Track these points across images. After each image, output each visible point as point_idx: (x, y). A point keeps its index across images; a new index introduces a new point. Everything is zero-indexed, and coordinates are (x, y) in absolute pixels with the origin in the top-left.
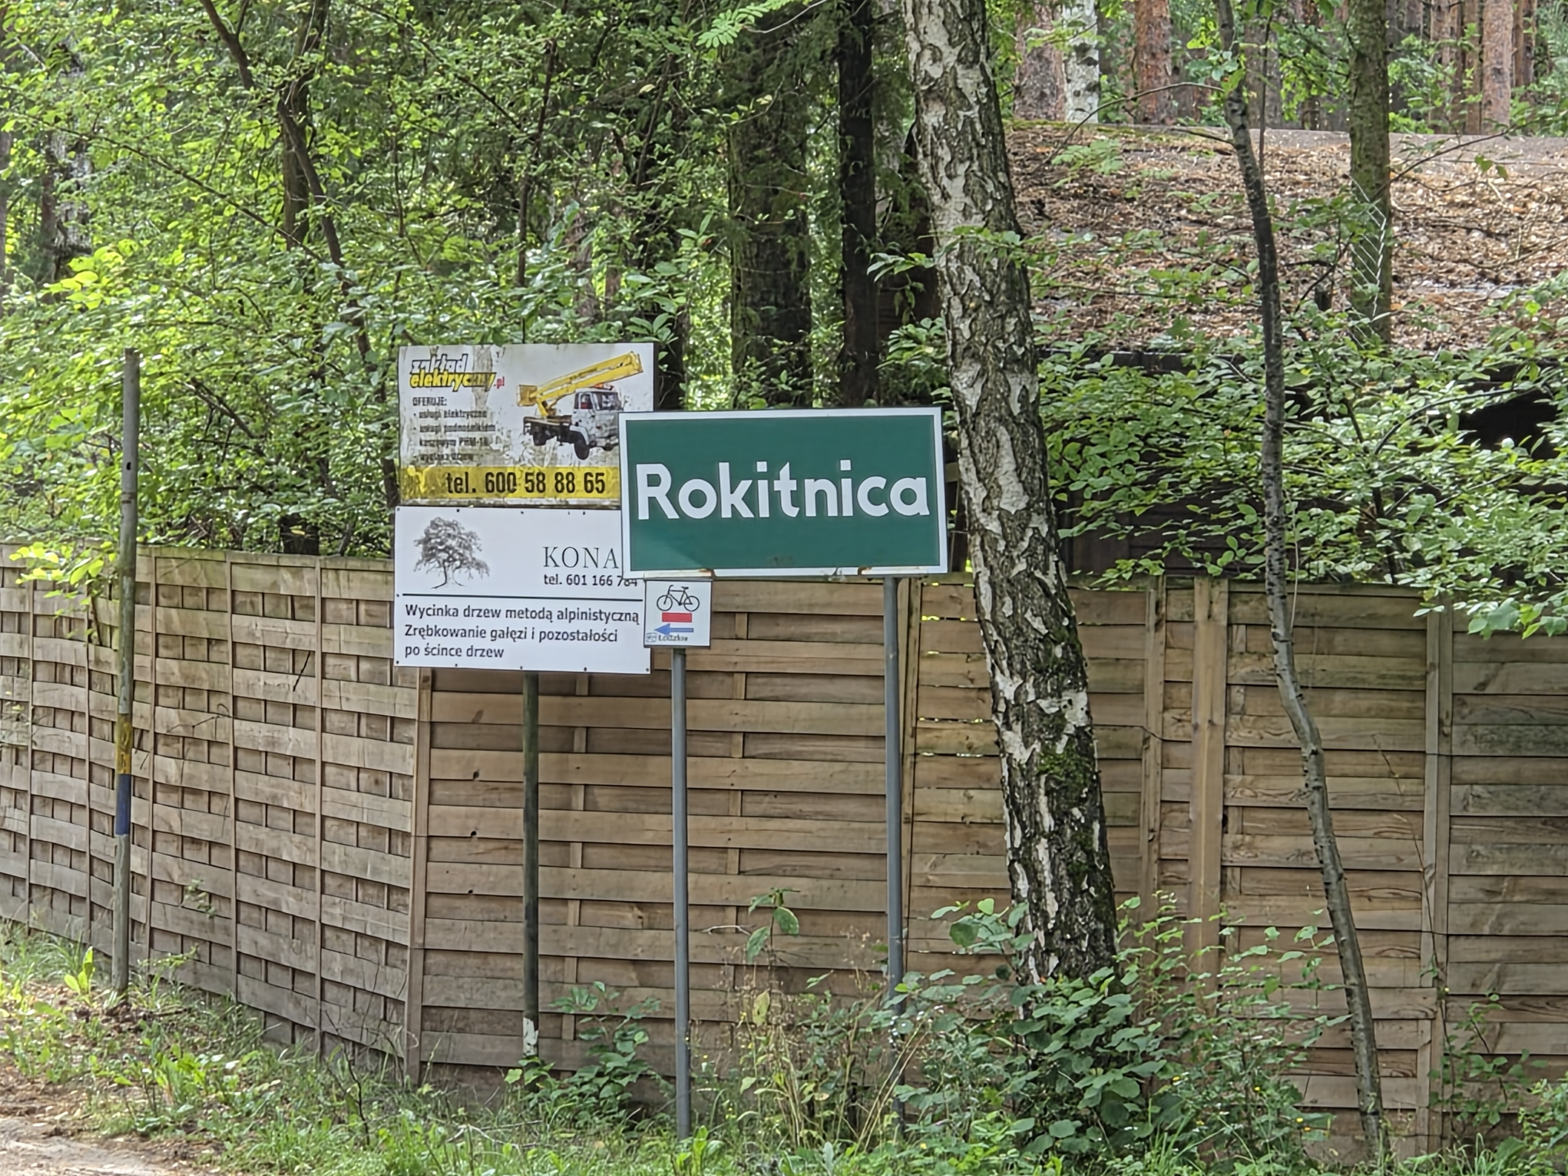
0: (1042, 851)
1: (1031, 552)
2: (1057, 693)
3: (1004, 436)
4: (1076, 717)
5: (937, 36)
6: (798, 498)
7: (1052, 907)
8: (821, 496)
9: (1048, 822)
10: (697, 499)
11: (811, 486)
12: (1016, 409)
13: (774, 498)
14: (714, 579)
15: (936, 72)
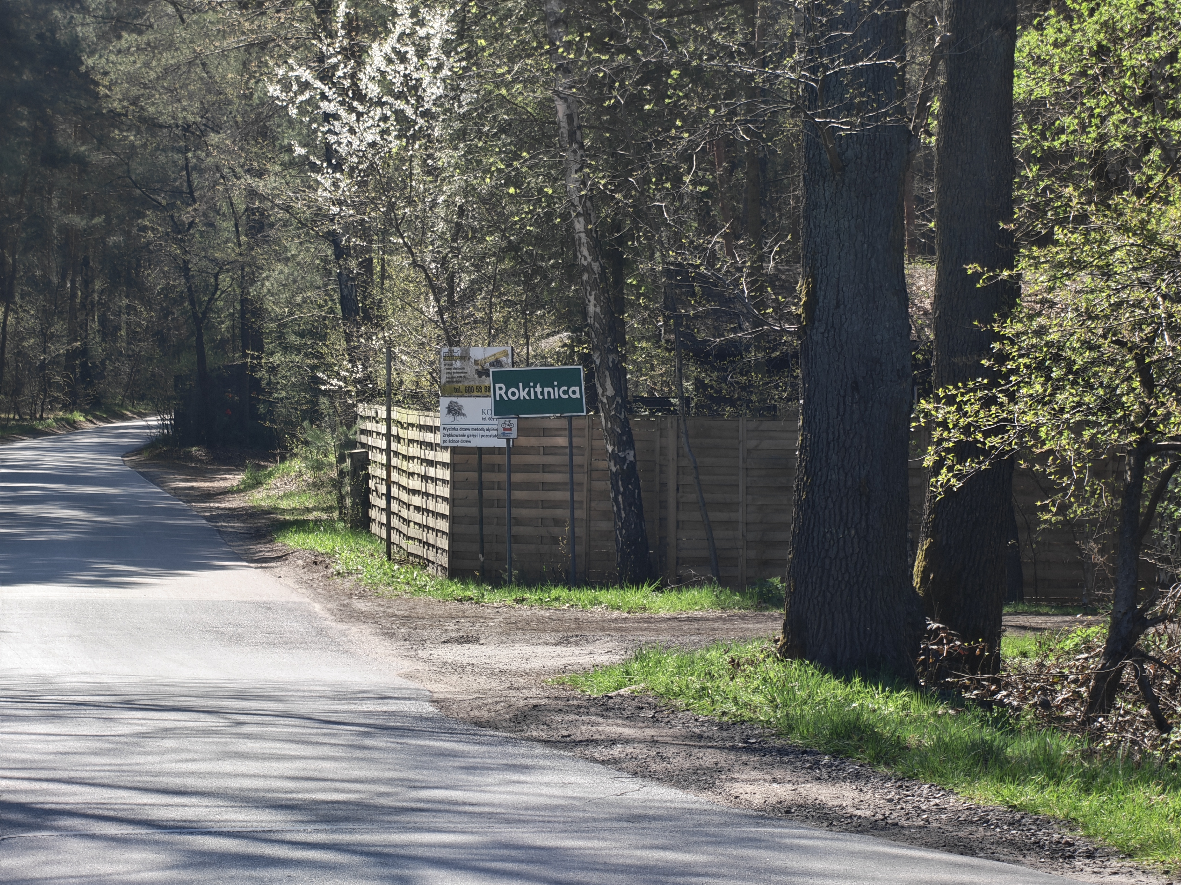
0: (620, 498)
1: (616, 408)
2: (624, 451)
3: (607, 373)
4: (630, 458)
5: (586, 252)
6: (542, 393)
7: (623, 515)
8: (549, 392)
9: (622, 489)
10: (513, 394)
11: (546, 390)
12: (611, 365)
13: (535, 393)
14: (519, 418)
15: (585, 263)
